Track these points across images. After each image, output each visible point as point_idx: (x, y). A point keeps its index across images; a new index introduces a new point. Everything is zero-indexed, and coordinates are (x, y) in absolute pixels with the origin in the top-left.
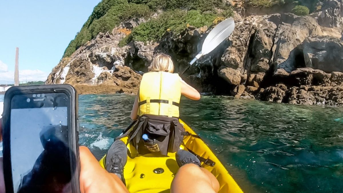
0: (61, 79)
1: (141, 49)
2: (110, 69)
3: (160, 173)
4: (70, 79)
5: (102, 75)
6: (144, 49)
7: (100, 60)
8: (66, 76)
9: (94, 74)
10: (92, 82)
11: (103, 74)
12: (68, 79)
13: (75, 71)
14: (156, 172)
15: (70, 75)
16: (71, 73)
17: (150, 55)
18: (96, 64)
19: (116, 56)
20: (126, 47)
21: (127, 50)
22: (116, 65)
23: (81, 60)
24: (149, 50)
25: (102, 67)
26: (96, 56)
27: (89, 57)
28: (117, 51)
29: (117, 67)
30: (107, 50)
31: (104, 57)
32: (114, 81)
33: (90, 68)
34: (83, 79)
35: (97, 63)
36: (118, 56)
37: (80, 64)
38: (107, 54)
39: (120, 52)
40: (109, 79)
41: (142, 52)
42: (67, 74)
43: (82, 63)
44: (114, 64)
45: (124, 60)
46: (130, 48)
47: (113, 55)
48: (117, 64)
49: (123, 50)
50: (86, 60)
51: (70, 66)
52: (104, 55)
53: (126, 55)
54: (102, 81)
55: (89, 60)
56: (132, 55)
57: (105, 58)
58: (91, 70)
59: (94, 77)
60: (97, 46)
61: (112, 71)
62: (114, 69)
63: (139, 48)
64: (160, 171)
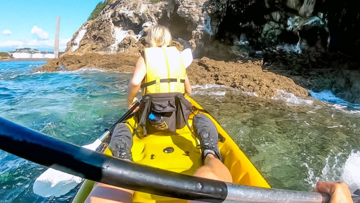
0: (75, 45)
1: (183, 4)
2: (137, 33)
3: (170, 152)
4: (86, 45)
5: (125, 40)
6: (188, 4)
7: (125, 20)
8: (80, 42)
9: (114, 40)
10: (111, 50)
11: (127, 40)
12: (82, 45)
13: (92, 36)
14: (166, 152)
15: (86, 40)
16: (87, 38)
17: (197, 13)
18: (120, 27)
19: (146, 15)
20: (161, 3)
21: (162, 7)
22: (145, 28)
23: (101, 20)
24: (195, 5)
25: (127, 30)
26: (120, 16)
27: (112, 17)
28: (148, 9)
29: (146, 29)
30: (135, 7)
31: (129, 16)
32: (139, 50)
33: (110, 31)
34: (101, 45)
35: (121, 25)
36: (149, 15)
37: (99, 26)
38: (134, 12)
39: (152, 10)
40: (133, 46)
41: (185, 8)
42: (82, 38)
43: (101, 24)
44: (142, 26)
45: (157, 21)
46: (167, 4)
47: (143, 13)
48: (147, 27)
49: (156, 7)
50: (108, 20)
51: (88, 28)
52: (130, 14)
53: (161, 15)
54: (123, 48)
55: (111, 21)
56: (169, 15)
57: (132, 17)
58: (112, 34)
59: (114, 43)
60: (123, 3)
61: (140, 36)
62: (143, 34)
63: (181, 3)
64: (170, 151)
